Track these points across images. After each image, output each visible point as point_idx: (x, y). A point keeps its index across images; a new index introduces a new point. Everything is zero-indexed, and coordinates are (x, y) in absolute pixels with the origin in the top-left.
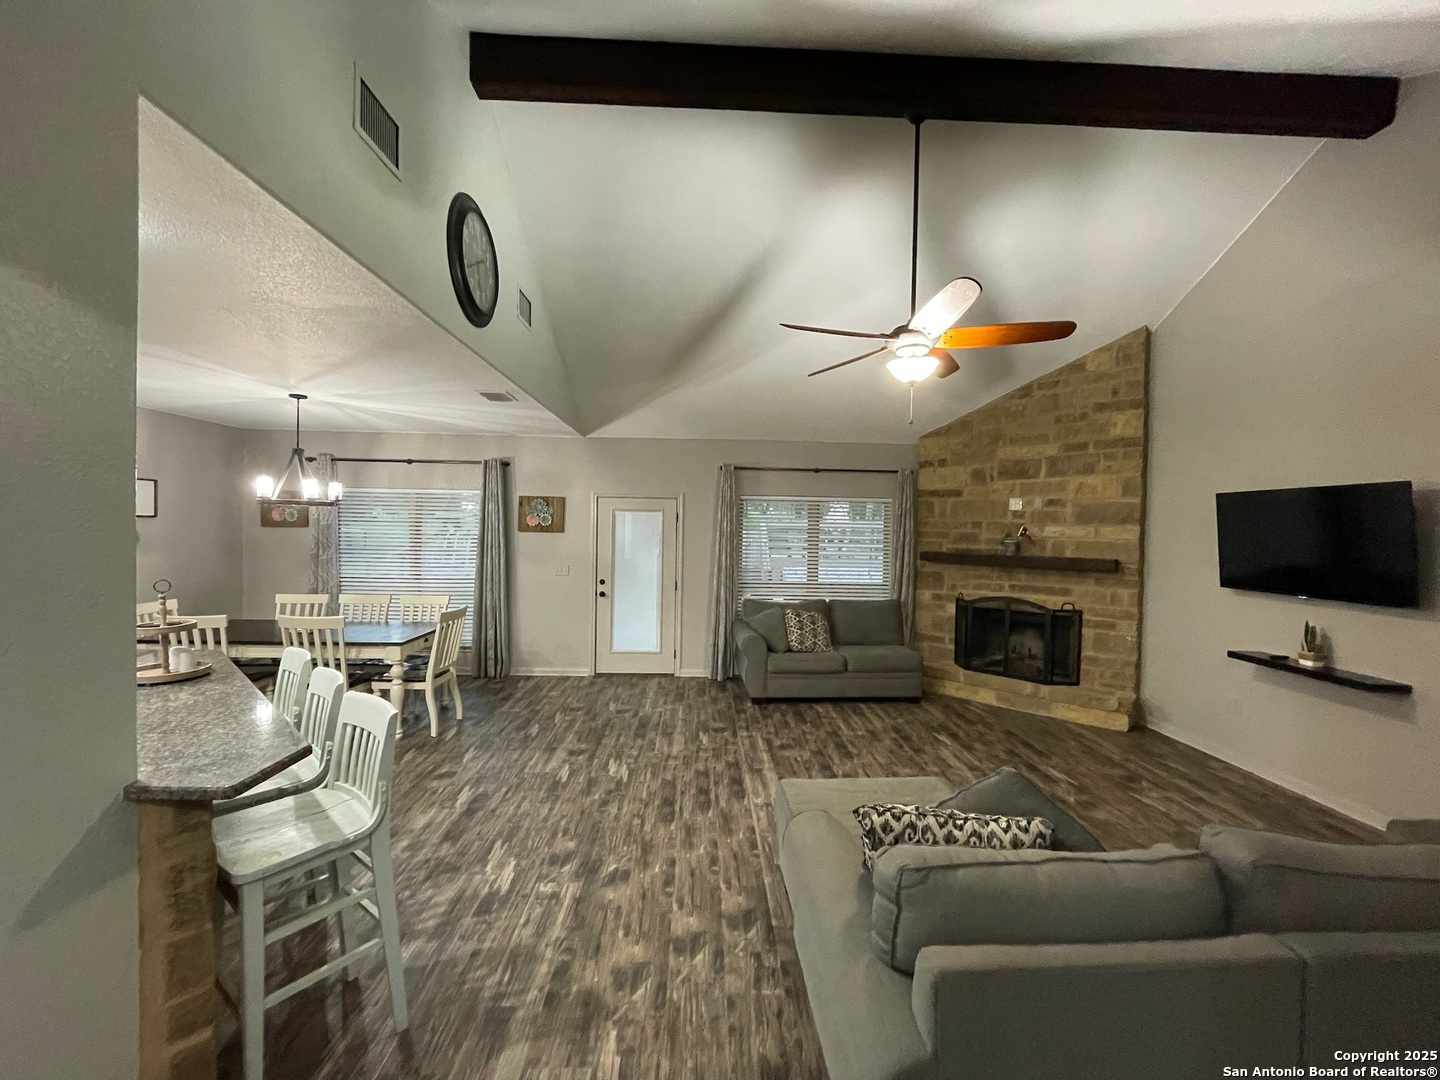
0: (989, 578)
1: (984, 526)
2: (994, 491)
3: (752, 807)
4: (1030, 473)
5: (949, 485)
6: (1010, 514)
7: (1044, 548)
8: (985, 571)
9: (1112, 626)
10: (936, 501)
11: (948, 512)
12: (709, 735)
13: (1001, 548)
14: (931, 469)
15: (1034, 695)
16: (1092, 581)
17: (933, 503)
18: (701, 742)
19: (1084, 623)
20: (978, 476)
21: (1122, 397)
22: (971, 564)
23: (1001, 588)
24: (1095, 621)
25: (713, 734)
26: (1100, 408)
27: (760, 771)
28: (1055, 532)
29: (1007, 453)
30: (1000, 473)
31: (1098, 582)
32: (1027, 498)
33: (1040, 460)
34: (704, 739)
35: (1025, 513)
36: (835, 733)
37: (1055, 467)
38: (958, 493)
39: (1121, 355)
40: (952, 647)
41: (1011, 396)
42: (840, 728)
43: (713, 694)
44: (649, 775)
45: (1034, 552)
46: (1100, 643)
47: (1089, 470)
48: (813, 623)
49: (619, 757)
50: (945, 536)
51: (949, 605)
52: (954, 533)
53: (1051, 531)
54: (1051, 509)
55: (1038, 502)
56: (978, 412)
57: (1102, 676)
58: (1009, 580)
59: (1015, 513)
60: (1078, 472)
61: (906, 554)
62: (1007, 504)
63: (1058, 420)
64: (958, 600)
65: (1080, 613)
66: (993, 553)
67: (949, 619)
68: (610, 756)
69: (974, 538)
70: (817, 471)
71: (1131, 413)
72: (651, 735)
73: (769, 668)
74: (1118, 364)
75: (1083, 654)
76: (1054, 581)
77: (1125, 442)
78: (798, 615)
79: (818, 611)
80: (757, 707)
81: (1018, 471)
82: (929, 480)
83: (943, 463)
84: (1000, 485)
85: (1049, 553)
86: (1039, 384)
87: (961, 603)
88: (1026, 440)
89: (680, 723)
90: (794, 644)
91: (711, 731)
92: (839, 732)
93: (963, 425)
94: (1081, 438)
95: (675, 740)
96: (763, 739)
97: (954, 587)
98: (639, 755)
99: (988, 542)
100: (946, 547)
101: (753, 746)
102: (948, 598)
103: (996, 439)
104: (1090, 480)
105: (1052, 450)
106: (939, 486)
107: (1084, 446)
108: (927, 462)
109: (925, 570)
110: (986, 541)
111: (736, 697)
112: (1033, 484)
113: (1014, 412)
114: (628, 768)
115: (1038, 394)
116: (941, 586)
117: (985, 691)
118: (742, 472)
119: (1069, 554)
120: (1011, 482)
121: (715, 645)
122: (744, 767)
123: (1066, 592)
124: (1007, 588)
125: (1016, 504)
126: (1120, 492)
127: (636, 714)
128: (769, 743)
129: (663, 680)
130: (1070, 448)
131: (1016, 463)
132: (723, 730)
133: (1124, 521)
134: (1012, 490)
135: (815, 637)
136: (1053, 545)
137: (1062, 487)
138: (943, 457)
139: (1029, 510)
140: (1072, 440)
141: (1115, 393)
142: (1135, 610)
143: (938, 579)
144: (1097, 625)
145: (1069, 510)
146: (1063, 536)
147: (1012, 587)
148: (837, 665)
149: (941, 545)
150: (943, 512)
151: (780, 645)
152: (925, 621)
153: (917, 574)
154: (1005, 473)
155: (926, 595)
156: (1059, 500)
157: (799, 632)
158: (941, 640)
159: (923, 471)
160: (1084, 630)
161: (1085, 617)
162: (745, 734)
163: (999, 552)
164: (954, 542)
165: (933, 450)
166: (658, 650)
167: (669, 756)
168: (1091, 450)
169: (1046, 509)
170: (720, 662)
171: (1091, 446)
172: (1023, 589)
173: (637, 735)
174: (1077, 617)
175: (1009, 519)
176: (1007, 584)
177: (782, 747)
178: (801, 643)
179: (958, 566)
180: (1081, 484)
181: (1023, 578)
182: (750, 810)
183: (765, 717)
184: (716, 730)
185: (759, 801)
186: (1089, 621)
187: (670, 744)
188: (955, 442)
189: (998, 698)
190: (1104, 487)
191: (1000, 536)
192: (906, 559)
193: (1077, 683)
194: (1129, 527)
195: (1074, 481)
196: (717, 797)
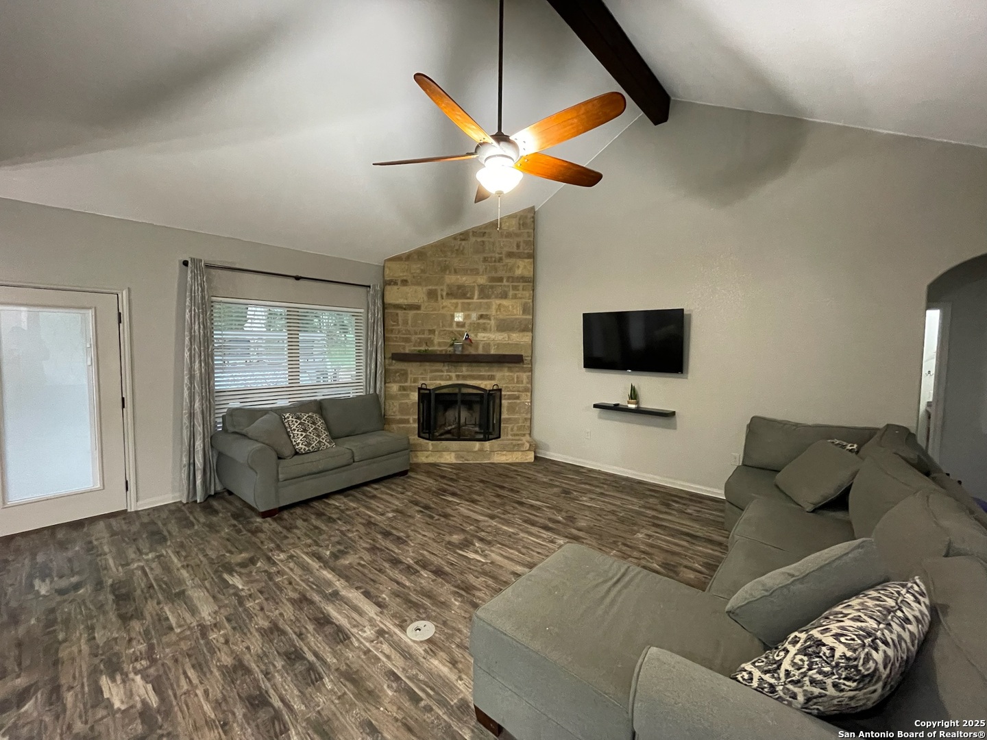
0: (442, 371)
1: (437, 333)
2: (443, 308)
3: (367, 644)
4: (468, 295)
5: (410, 301)
6: (455, 324)
7: (477, 348)
8: (439, 366)
9: (518, 398)
10: (400, 312)
11: (410, 322)
12: (240, 574)
13: (451, 349)
14: (395, 288)
15: (481, 450)
16: (506, 369)
17: (397, 314)
18: (235, 587)
19: (503, 398)
20: (432, 295)
21: (521, 250)
22: (428, 362)
23: (450, 378)
24: (509, 395)
25: (243, 571)
26: (510, 255)
27: (336, 594)
28: (484, 337)
29: (451, 279)
30: (447, 294)
31: (510, 370)
32: (467, 313)
33: (474, 287)
34: (236, 581)
35: (465, 323)
36: (369, 524)
37: (484, 292)
38: (418, 307)
39: (521, 223)
40: (416, 425)
41: (455, 238)
42: (370, 517)
43: (202, 520)
44: (191, 673)
45: (472, 351)
46: (512, 409)
47: (504, 296)
48: (314, 423)
49: (114, 668)
50: (407, 340)
51: (412, 393)
52: (414, 338)
53: (481, 336)
54: (482, 321)
55: (474, 316)
56: (432, 246)
57: (512, 430)
58: (455, 372)
59: (458, 324)
60: (496, 297)
61: (379, 355)
62: (453, 316)
63: (485, 260)
64: (420, 389)
65: (500, 390)
66: (444, 353)
67: (413, 404)
68: (94, 673)
69: (428, 342)
70: (298, 278)
71: (527, 260)
72: (150, 607)
73: (281, 476)
74: (520, 229)
75: (503, 417)
76: (484, 371)
77: (523, 279)
78: (298, 418)
79: (314, 412)
80: (269, 519)
81: (459, 293)
82: (395, 296)
83: (405, 282)
84: (448, 302)
85: (480, 351)
86: (473, 232)
87: (422, 391)
88: (465, 272)
89: (184, 573)
90: (301, 447)
91: (237, 569)
92: (373, 520)
93: (419, 255)
94: (500, 274)
95: (196, 601)
96: (307, 554)
97: (415, 381)
98: (151, 648)
99: (440, 344)
100: (408, 349)
101: (306, 568)
102: (411, 389)
103: (445, 269)
104: (505, 302)
105: (482, 280)
106: (401, 301)
107: (500, 279)
108: (392, 281)
109: (392, 368)
110: (439, 344)
111: (236, 516)
112: (469, 304)
113: (457, 250)
114: (146, 678)
115: (473, 239)
116: (406, 381)
117: (447, 454)
118: (213, 271)
119: (493, 352)
120: (454, 301)
121: (191, 464)
122: (316, 598)
123: (492, 378)
124: (454, 377)
125: (459, 317)
126: (521, 312)
127: (99, 585)
128: (319, 558)
129: (113, 521)
130: (493, 279)
131: (459, 287)
132: (252, 561)
133: (523, 330)
134: (456, 307)
135: (319, 436)
136: (483, 347)
137: (489, 306)
138: (405, 278)
139: (468, 322)
140: (494, 274)
141: (518, 246)
142: (529, 386)
143: (404, 375)
144: (510, 397)
145: (493, 322)
146: (491, 340)
147: (458, 377)
148: (346, 459)
149: (404, 348)
150: (406, 322)
151: (287, 451)
152: (393, 409)
153: (386, 371)
154: (451, 295)
155: (394, 388)
156: (487, 315)
157: (304, 434)
158: (407, 421)
159: (388, 288)
160: (503, 401)
161: (503, 393)
162: (282, 556)
163: (448, 353)
164: (414, 346)
165: (396, 271)
166: (98, 486)
167: (204, 630)
168: (505, 283)
169: (478, 321)
170: (199, 482)
171: (505, 280)
172: (465, 377)
173: (125, 619)
174: (498, 393)
175: (455, 328)
176: (453, 375)
177: (336, 556)
178: (309, 444)
179: (418, 363)
180: (500, 305)
181: (464, 370)
182: (369, 651)
183: (289, 529)
184: (243, 565)
185: (369, 632)
186: (505, 395)
187: (193, 611)
188: (416, 267)
189: (457, 457)
190: (512, 308)
191: (449, 341)
192: (379, 360)
193: (499, 437)
194: (526, 334)
195: (496, 302)
196: (316, 654)
